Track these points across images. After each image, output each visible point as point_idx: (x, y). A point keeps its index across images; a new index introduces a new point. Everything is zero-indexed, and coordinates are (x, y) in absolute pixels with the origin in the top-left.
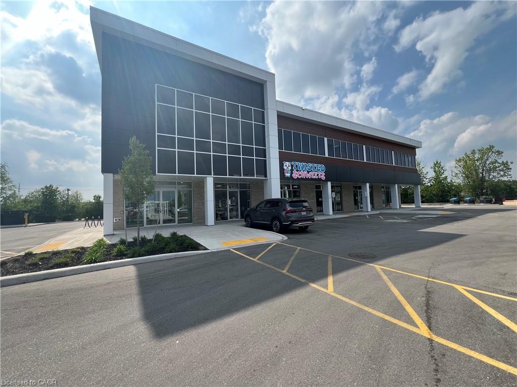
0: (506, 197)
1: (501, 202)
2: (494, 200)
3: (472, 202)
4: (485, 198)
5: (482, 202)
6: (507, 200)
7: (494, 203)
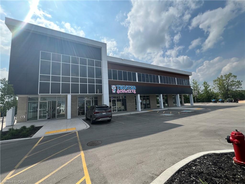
0: (240, 99)
1: (237, 102)
2: (233, 100)
3: (223, 102)
4: (229, 100)
5: (227, 102)
6: (240, 100)
7: (234, 102)
